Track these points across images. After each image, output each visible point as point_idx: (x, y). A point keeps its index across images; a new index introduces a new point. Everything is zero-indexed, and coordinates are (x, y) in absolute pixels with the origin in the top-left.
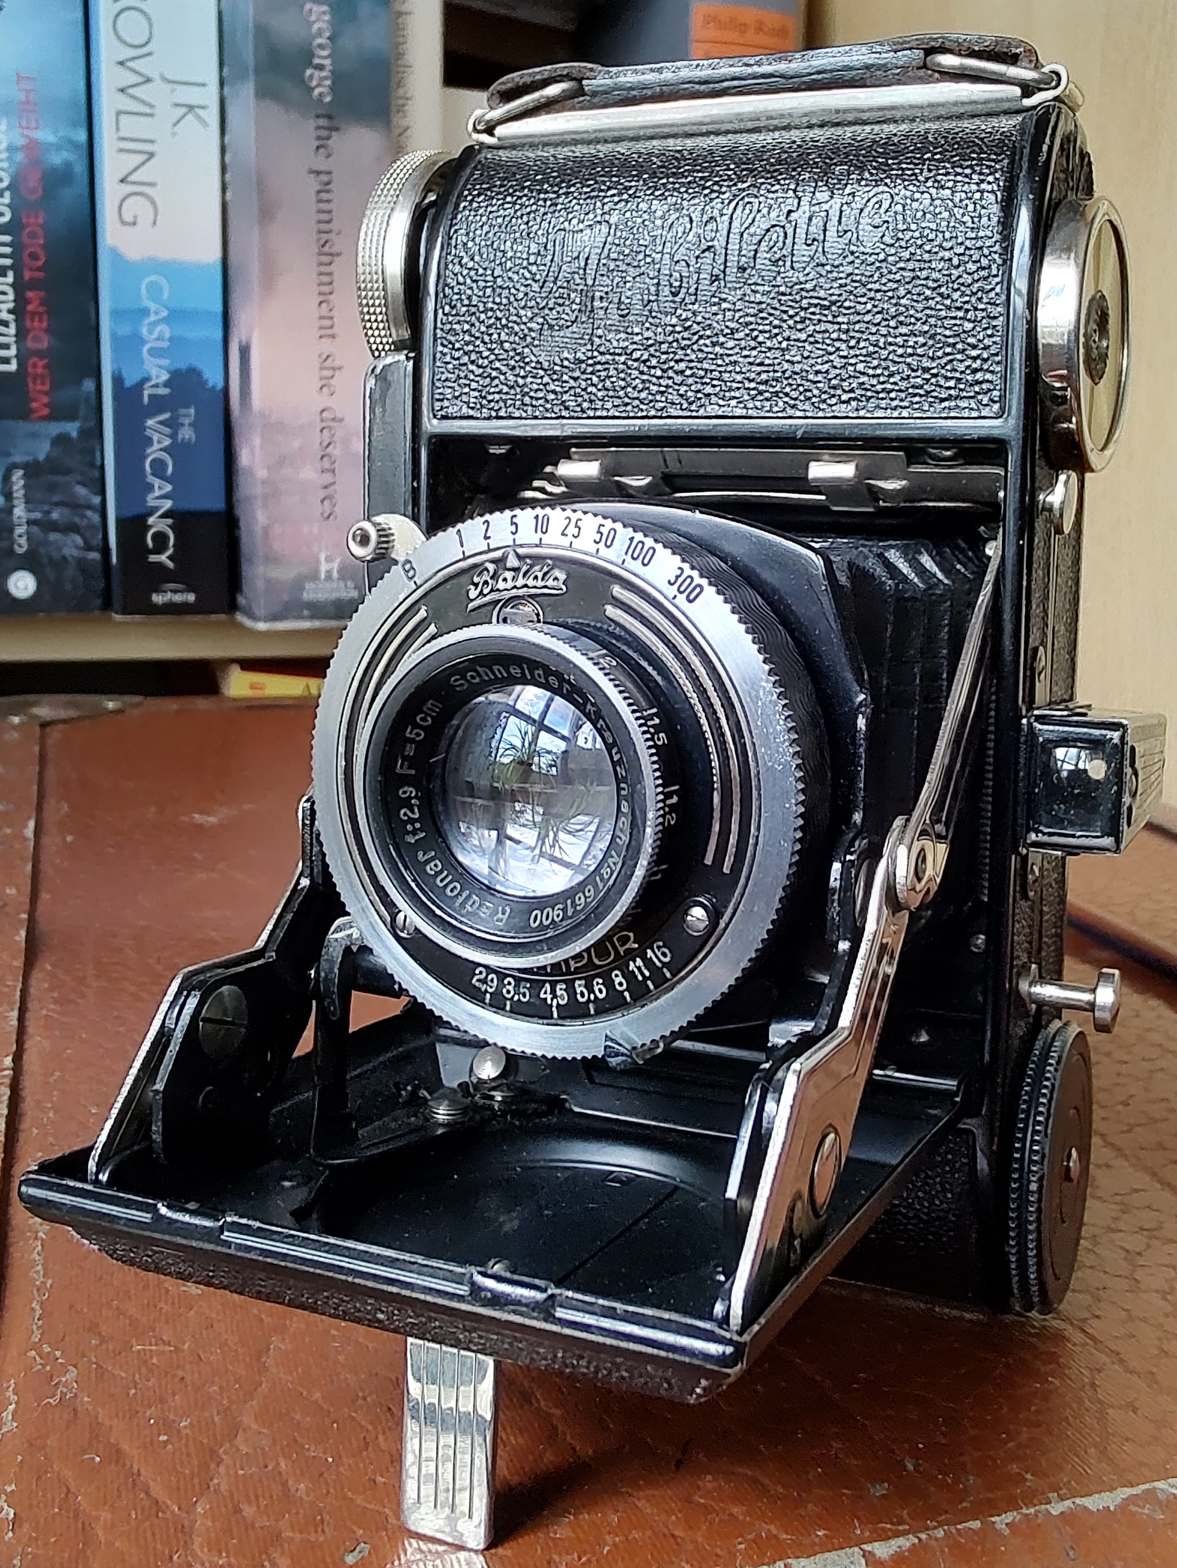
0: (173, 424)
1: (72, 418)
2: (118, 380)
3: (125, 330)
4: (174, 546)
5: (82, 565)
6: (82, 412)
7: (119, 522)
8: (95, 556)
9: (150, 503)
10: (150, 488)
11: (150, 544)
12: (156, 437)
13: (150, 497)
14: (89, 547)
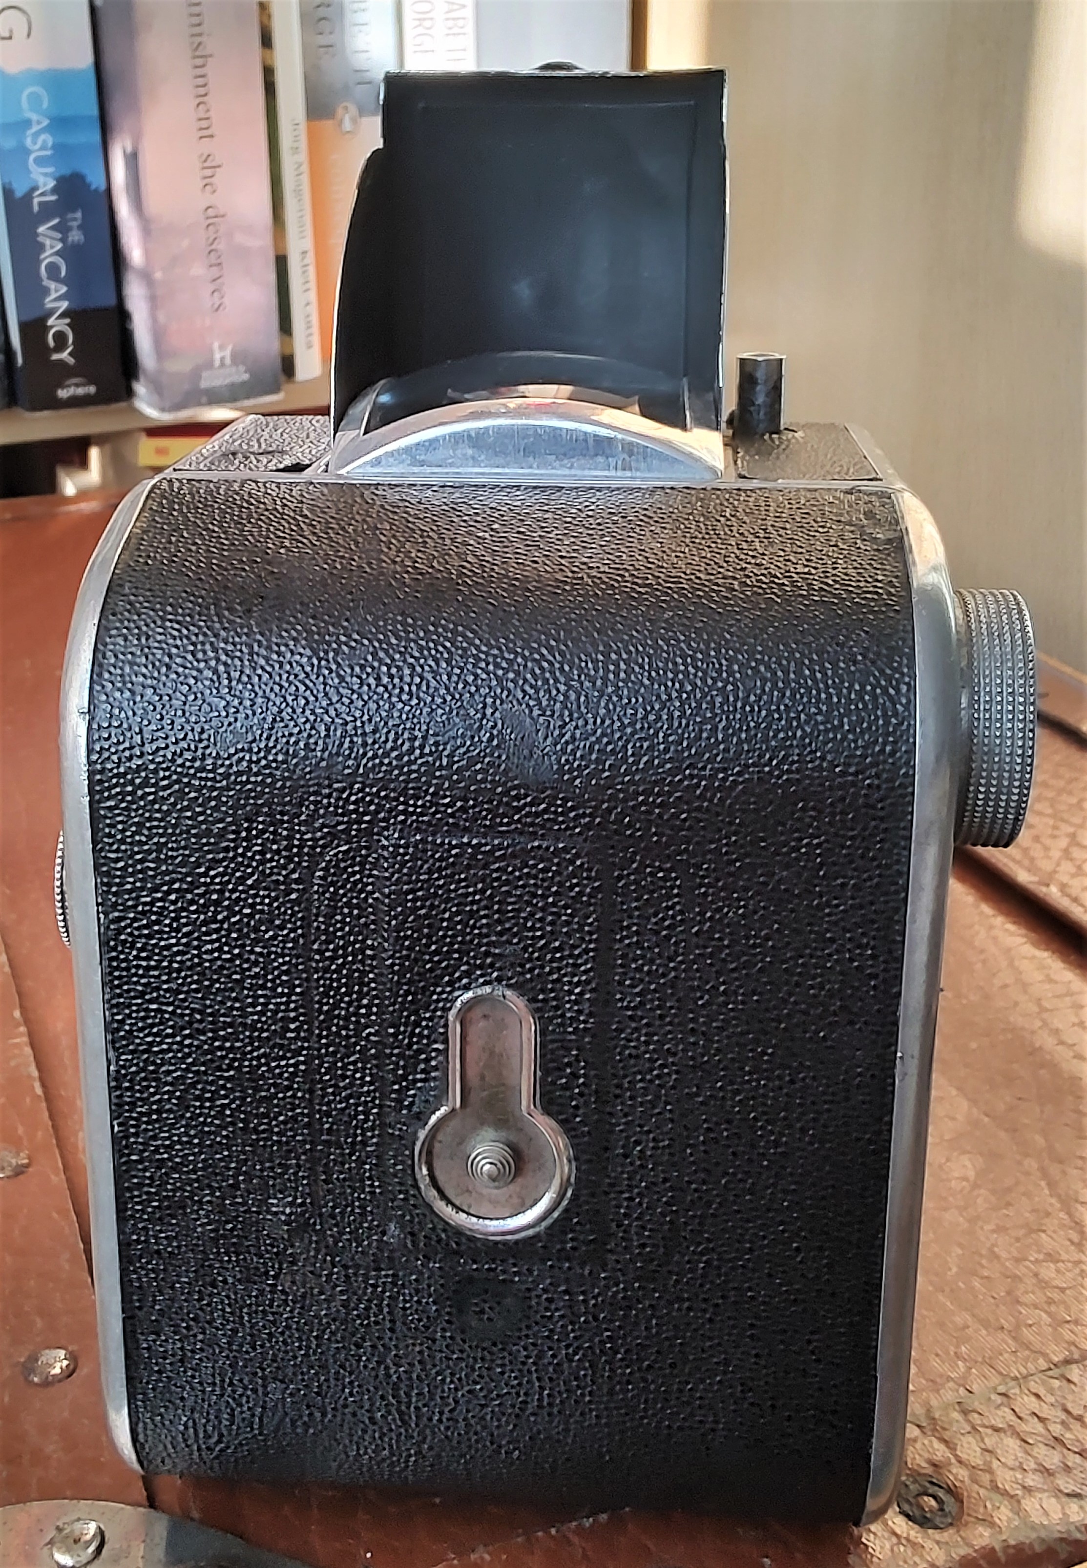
0: (63, 229)
2: (9, 193)
3: (11, 143)
4: (73, 343)
7: (23, 326)
9: (49, 306)
10: (46, 291)
11: (51, 343)
12: (48, 242)
13: (47, 300)
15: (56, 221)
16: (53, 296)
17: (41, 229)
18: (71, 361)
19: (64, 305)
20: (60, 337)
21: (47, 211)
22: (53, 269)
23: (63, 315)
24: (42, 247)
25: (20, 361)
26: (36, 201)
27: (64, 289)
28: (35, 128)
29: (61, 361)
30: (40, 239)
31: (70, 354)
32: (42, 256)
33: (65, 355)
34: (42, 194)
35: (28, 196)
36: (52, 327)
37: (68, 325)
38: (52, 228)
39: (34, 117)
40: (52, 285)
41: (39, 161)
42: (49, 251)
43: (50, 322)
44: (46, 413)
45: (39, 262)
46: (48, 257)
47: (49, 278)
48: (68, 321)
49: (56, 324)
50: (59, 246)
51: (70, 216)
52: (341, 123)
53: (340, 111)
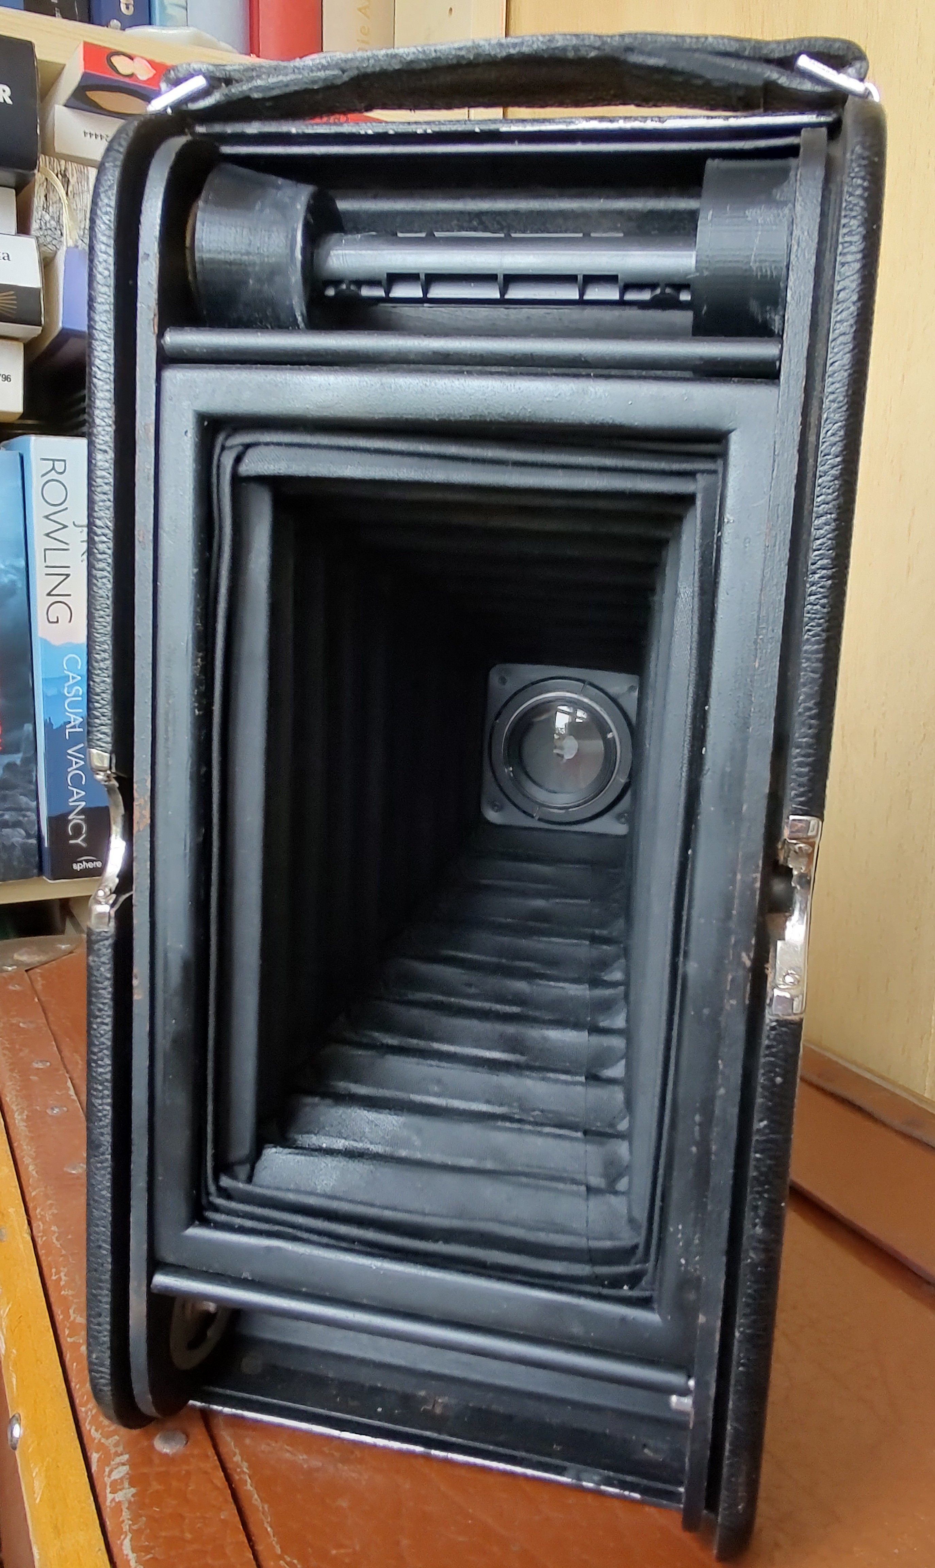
1: (17, 751)
2: (48, 725)
3: (52, 692)
4: (88, 832)
5: (25, 848)
6: (23, 747)
7: (50, 820)
8: (34, 841)
9: (71, 805)
10: (70, 794)
11: (70, 832)
13: (71, 800)
14: (29, 836)
15: (81, 746)
16: (76, 797)
17: (70, 751)
18: (84, 845)
19: (82, 805)
20: (77, 829)
21: (75, 739)
22: (76, 779)
23: (78, 814)
24: (71, 763)
25: (46, 845)
26: (67, 731)
27: (83, 794)
28: (71, 682)
29: (77, 845)
30: (70, 757)
31: (83, 840)
32: (69, 770)
33: (79, 841)
34: (74, 727)
35: (63, 728)
36: (70, 821)
37: (82, 819)
38: (77, 751)
39: (71, 674)
40: (75, 790)
41: (72, 705)
42: (74, 767)
43: (70, 817)
44: (63, 880)
45: (68, 773)
46: (72, 771)
47: (72, 784)
48: (82, 816)
49: (75, 819)
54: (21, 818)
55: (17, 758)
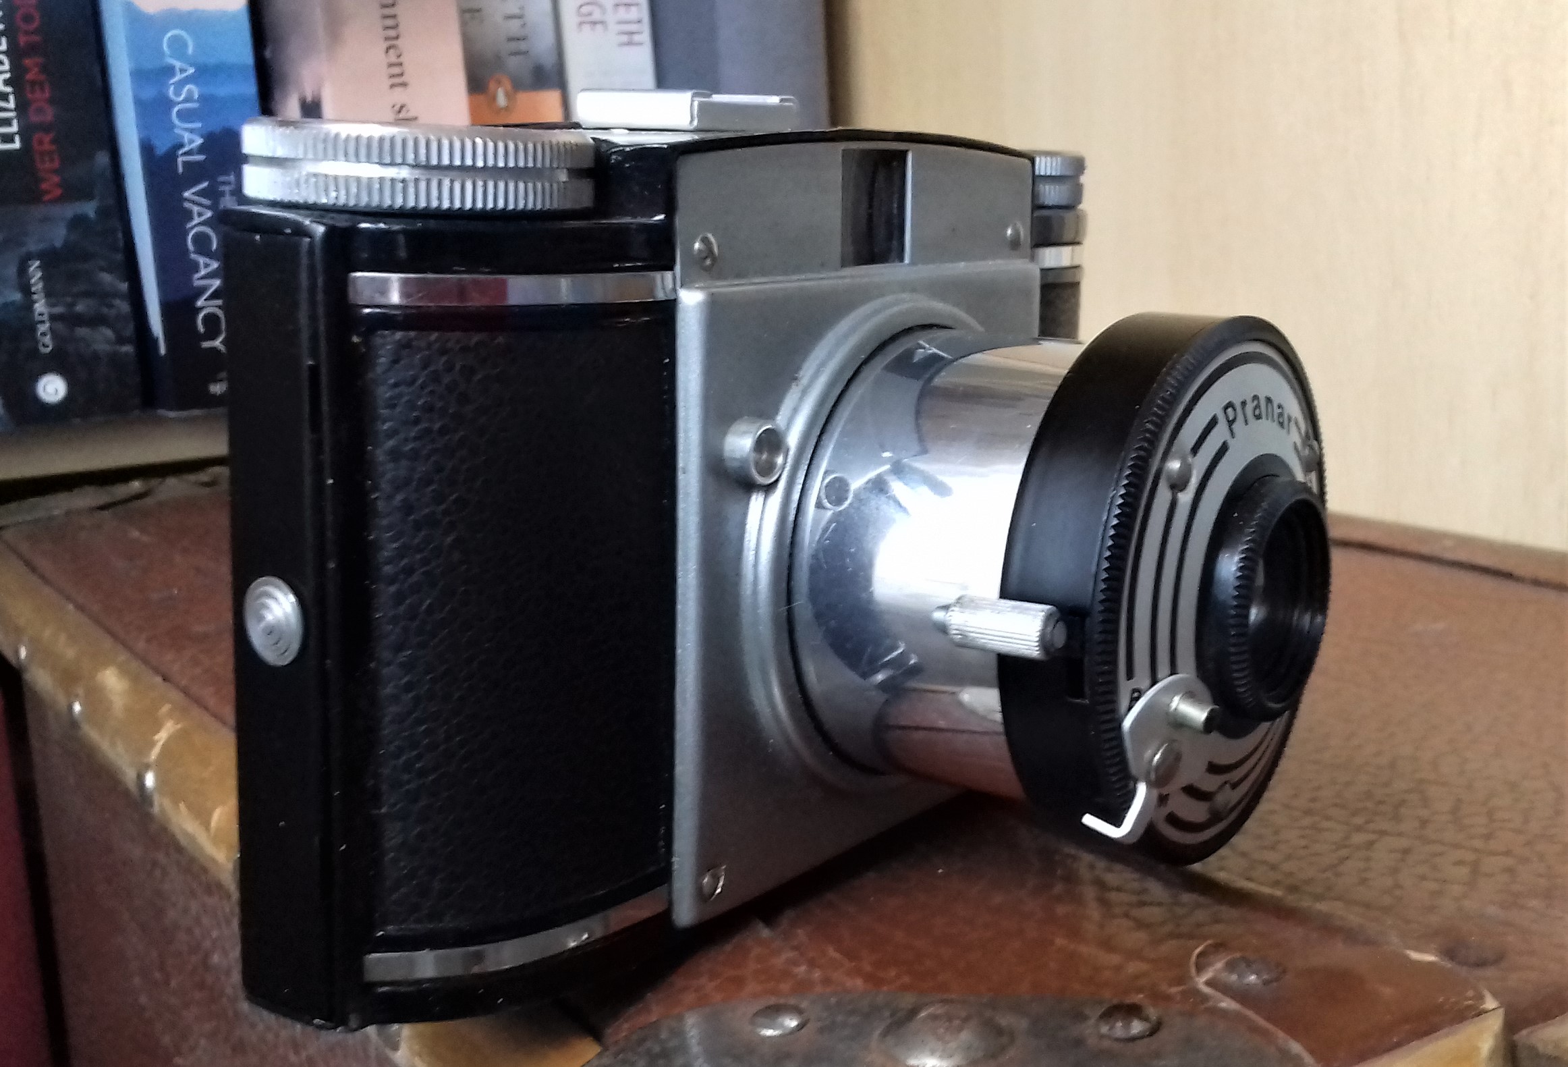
0: (211, 194)
1: (89, 196)
2: (147, 149)
3: (149, 93)
5: (116, 361)
6: (99, 188)
7: (163, 308)
8: (133, 348)
9: (197, 283)
10: (195, 267)
11: (201, 328)
12: (196, 209)
14: (121, 340)
15: (205, 185)
16: (203, 272)
17: (187, 194)
18: (222, 348)
19: (216, 283)
20: (211, 320)
21: (195, 173)
22: (202, 242)
23: (214, 296)
24: (189, 215)
25: (163, 350)
26: (180, 160)
27: (215, 265)
28: (178, 77)
29: (214, 350)
30: (187, 205)
32: (189, 225)
33: (217, 343)
34: (187, 153)
35: (171, 155)
36: (202, 308)
37: (220, 307)
38: (200, 193)
39: (178, 64)
40: (202, 260)
41: (185, 116)
42: (196, 220)
43: (200, 303)
44: (196, 412)
45: (186, 233)
46: (195, 226)
47: (196, 252)
48: (219, 302)
49: (206, 306)
50: (209, 214)
51: (222, 179)
52: (494, 98)
53: (492, 85)
54: (105, 310)
55: (89, 209)
